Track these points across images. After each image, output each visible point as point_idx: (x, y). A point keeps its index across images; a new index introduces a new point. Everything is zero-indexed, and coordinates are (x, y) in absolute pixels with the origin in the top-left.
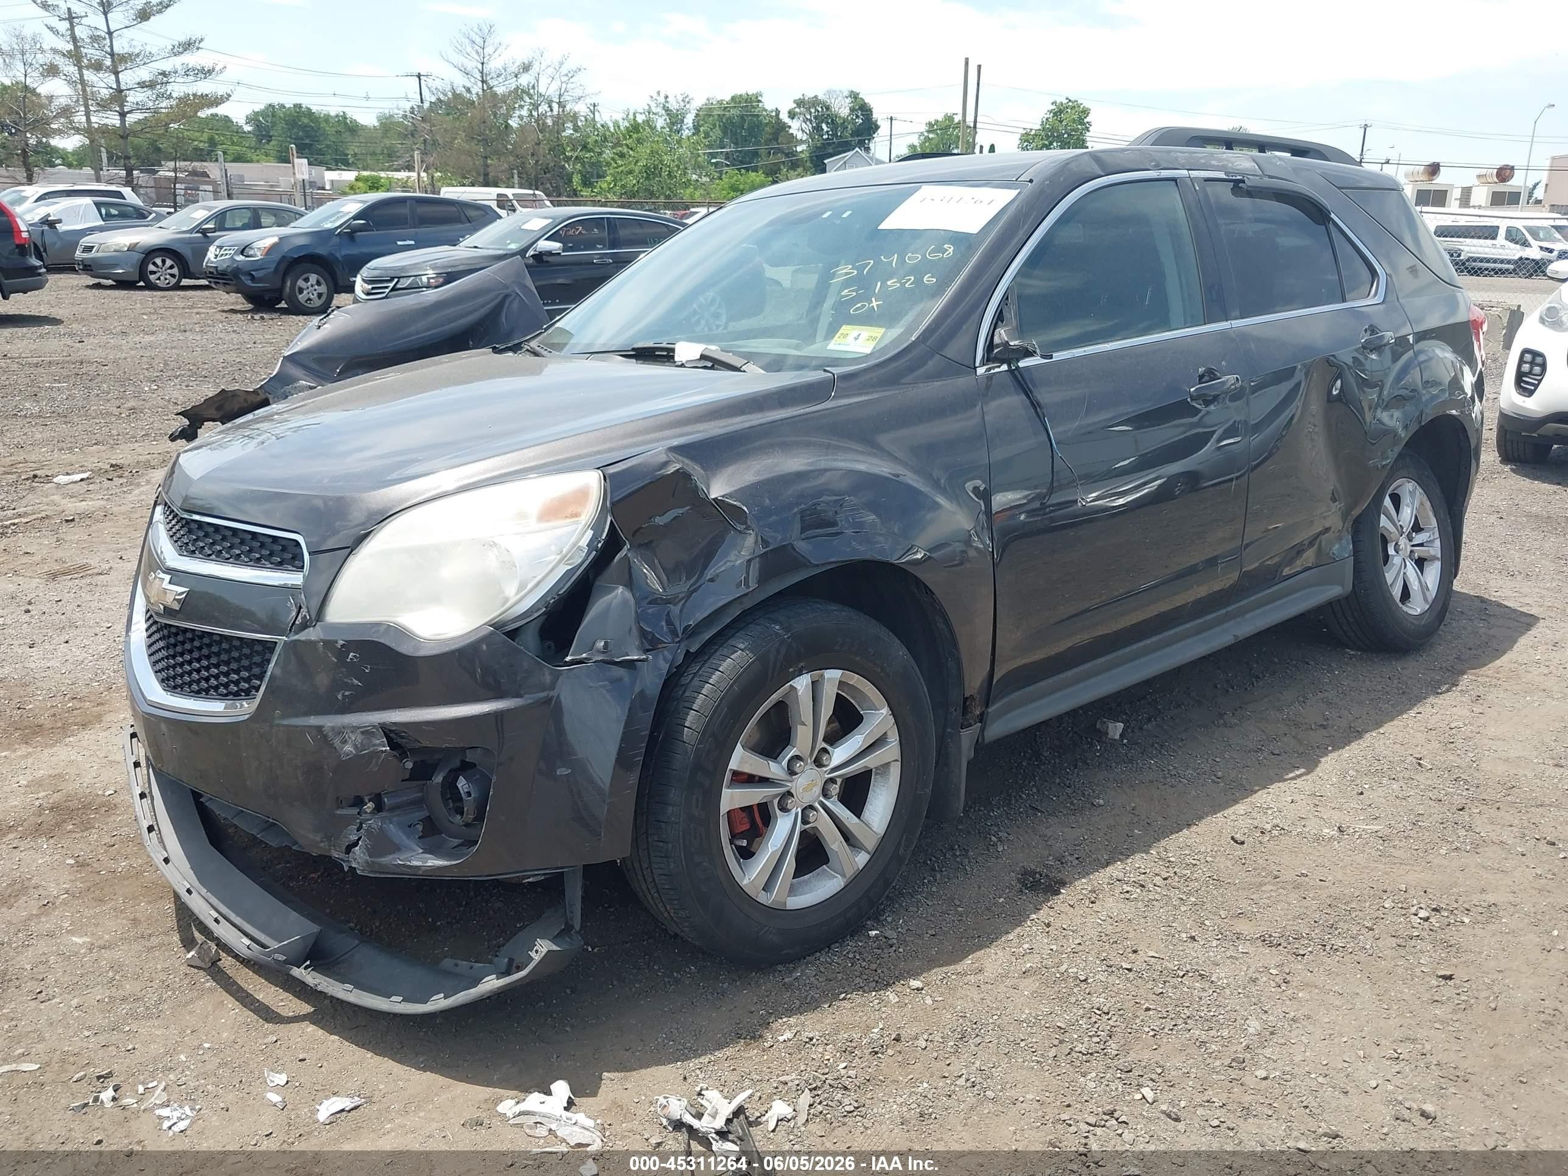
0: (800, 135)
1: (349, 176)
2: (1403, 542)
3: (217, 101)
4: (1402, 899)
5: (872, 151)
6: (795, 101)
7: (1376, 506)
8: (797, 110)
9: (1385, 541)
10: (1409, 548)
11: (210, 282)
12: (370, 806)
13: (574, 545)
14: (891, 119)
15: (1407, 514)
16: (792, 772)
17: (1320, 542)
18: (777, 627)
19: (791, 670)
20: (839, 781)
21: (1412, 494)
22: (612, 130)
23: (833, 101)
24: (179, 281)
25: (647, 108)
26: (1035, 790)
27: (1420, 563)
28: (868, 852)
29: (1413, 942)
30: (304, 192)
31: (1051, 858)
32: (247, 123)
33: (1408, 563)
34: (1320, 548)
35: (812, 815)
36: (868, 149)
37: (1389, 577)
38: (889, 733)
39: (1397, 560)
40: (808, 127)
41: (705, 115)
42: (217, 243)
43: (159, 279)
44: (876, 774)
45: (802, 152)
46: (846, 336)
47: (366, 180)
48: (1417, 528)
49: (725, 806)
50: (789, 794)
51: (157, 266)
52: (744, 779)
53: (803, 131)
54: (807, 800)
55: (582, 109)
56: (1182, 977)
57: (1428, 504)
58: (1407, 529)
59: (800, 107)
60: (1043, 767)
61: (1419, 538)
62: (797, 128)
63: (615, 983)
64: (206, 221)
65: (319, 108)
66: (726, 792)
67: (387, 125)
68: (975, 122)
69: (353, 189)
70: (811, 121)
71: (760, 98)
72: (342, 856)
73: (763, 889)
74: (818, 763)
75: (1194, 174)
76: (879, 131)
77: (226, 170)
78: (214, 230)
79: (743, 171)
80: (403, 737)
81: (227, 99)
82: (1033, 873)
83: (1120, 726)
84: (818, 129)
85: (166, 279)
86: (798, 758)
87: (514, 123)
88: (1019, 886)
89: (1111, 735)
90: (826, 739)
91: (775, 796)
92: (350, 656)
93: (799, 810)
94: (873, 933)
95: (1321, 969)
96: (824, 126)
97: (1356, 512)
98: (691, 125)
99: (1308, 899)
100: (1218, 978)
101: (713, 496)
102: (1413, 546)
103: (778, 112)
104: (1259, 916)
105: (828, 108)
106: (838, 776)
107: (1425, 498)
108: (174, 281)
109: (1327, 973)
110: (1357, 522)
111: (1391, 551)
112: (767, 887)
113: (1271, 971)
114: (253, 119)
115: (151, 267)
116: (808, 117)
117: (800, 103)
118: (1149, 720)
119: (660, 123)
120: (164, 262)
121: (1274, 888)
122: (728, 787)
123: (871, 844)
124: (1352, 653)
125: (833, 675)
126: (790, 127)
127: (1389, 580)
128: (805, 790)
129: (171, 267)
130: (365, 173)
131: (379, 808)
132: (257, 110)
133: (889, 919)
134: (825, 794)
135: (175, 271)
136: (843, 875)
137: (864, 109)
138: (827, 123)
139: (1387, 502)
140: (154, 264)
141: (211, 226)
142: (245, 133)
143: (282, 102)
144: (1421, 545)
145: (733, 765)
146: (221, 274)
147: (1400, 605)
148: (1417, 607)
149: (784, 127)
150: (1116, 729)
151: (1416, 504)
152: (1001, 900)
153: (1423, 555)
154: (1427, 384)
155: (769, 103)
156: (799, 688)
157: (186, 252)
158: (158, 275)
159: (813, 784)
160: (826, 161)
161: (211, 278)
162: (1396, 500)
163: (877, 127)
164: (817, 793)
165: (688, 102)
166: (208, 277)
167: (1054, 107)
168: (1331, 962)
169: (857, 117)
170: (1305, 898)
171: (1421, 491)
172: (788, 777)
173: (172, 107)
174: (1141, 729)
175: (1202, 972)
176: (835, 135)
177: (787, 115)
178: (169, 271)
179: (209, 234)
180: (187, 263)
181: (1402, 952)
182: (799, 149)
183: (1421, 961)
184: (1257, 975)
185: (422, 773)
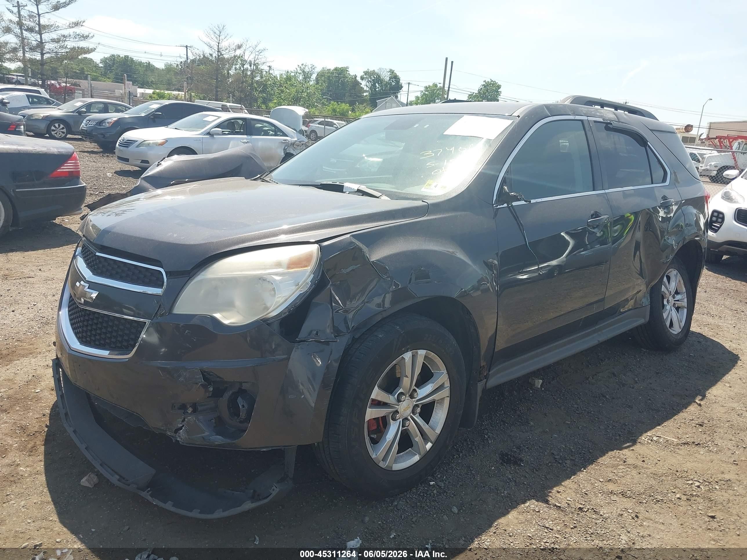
0: (365, 88)
1: (150, 91)
2: (671, 298)
3: (89, 51)
4: (686, 476)
5: (399, 98)
6: (364, 72)
7: (661, 281)
8: (365, 76)
9: (663, 298)
10: (673, 302)
11: (82, 137)
12: (190, 410)
13: (304, 281)
14: (409, 83)
15: (673, 286)
16: (399, 400)
17: (636, 298)
18: (398, 327)
19: (403, 349)
20: (420, 406)
21: (676, 276)
22: (279, 79)
23: (382, 73)
24: (66, 135)
25: (296, 70)
26: (503, 412)
27: (678, 309)
28: (431, 442)
29: (694, 498)
30: (129, 97)
31: (515, 447)
32: (100, 63)
33: (672, 309)
34: (636, 300)
35: (407, 423)
36: (397, 97)
37: (665, 315)
38: (445, 383)
39: (668, 307)
40: (369, 85)
41: (321, 75)
42: (87, 118)
43: (56, 134)
44: (437, 403)
45: (366, 96)
46: (430, 185)
47: (158, 94)
48: (677, 293)
49: (368, 417)
50: (397, 412)
51: (56, 127)
52: (378, 404)
53: (367, 86)
54: (405, 416)
55: (265, 68)
56: (586, 512)
57: (682, 282)
58: (673, 293)
59: (366, 75)
60: (505, 401)
61: (678, 297)
62: (364, 84)
63: (304, 504)
64: (81, 107)
65: (137, 58)
66: (369, 410)
67: (169, 69)
68: (449, 87)
69: (151, 98)
70: (371, 82)
71: (347, 69)
72: (173, 434)
73: (382, 460)
74: (412, 396)
75: (590, 118)
76: (402, 89)
77: (91, 84)
78: (85, 112)
79: (340, 103)
80: (211, 375)
81: (94, 51)
82: (507, 455)
83: (541, 381)
84: (374, 85)
85: (60, 134)
86: (402, 394)
87: (232, 72)
88: (501, 461)
89: (536, 385)
90: (416, 385)
91: (391, 413)
92: (186, 332)
93: (401, 420)
94: (432, 483)
95: (653, 510)
96: (377, 85)
97: (653, 284)
98: (314, 79)
99: (641, 473)
100: (603, 513)
101: (372, 260)
102: (675, 301)
103: (356, 76)
104: (619, 482)
105: (379, 77)
106: (420, 404)
107: (681, 278)
108: (63, 135)
109: (655, 512)
110: (652, 288)
111: (665, 302)
112: (384, 459)
113: (629, 510)
114: (104, 61)
115: (53, 128)
116: (370, 80)
117: (366, 73)
118: (553, 379)
119: (301, 77)
120: (59, 126)
121: (624, 467)
122: (370, 408)
123: (433, 438)
124: (645, 350)
125: (422, 353)
126: (361, 84)
127: (665, 317)
128: (405, 410)
129: (63, 128)
130: (157, 91)
131: (195, 411)
132: (106, 57)
133: (439, 476)
134: (413, 412)
135: (65, 130)
136: (420, 454)
137: (395, 78)
138: (378, 83)
139: (665, 279)
140: (55, 126)
141: (84, 110)
142: (100, 67)
143: (118, 54)
144: (678, 301)
145: (373, 396)
146: (88, 134)
147: (669, 329)
148: (676, 330)
149: (358, 84)
150: (539, 383)
151: (677, 281)
152: (493, 468)
153: (680, 305)
154: (687, 225)
155: (352, 72)
156: (406, 358)
157: (71, 122)
158: (55, 132)
159: (408, 407)
160: (377, 101)
161: (83, 135)
162: (669, 278)
163: (402, 87)
164: (410, 412)
165: (314, 69)
166: (82, 134)
167: (485, 83)
168: (657, 507)
169: (393, 81)
170: (640, 473)
171: (680, 275)
172: (397, 403)
173: (67, 52)
174: (549, 383)
175: (596, 510)
176: (382, 89)
177: (360, 78)
178: (62, 130)
179: (82, 114)
180: (71, 127)
181: (690, 503)
182: (365, 94)
183: (699, 508)
184: (621, 513)
185: (218, 393)
